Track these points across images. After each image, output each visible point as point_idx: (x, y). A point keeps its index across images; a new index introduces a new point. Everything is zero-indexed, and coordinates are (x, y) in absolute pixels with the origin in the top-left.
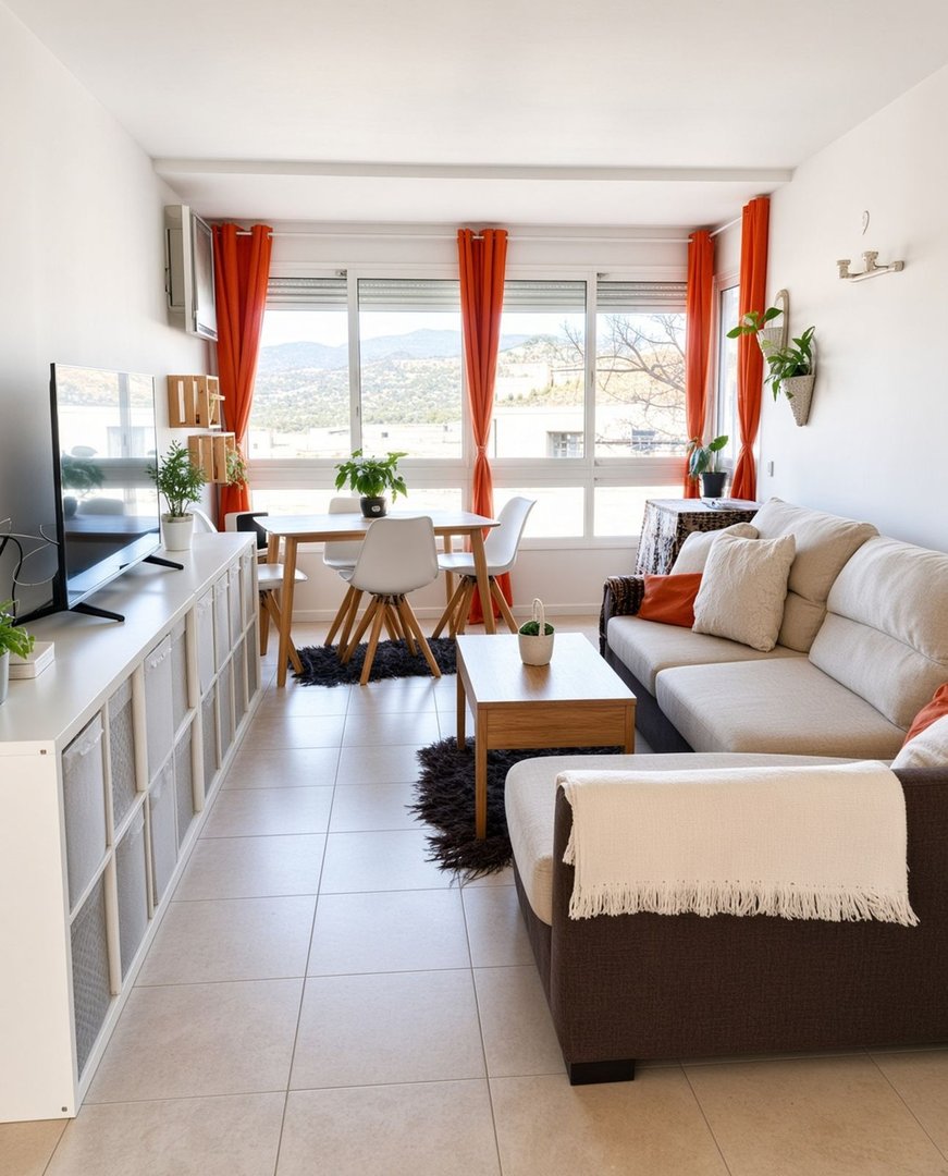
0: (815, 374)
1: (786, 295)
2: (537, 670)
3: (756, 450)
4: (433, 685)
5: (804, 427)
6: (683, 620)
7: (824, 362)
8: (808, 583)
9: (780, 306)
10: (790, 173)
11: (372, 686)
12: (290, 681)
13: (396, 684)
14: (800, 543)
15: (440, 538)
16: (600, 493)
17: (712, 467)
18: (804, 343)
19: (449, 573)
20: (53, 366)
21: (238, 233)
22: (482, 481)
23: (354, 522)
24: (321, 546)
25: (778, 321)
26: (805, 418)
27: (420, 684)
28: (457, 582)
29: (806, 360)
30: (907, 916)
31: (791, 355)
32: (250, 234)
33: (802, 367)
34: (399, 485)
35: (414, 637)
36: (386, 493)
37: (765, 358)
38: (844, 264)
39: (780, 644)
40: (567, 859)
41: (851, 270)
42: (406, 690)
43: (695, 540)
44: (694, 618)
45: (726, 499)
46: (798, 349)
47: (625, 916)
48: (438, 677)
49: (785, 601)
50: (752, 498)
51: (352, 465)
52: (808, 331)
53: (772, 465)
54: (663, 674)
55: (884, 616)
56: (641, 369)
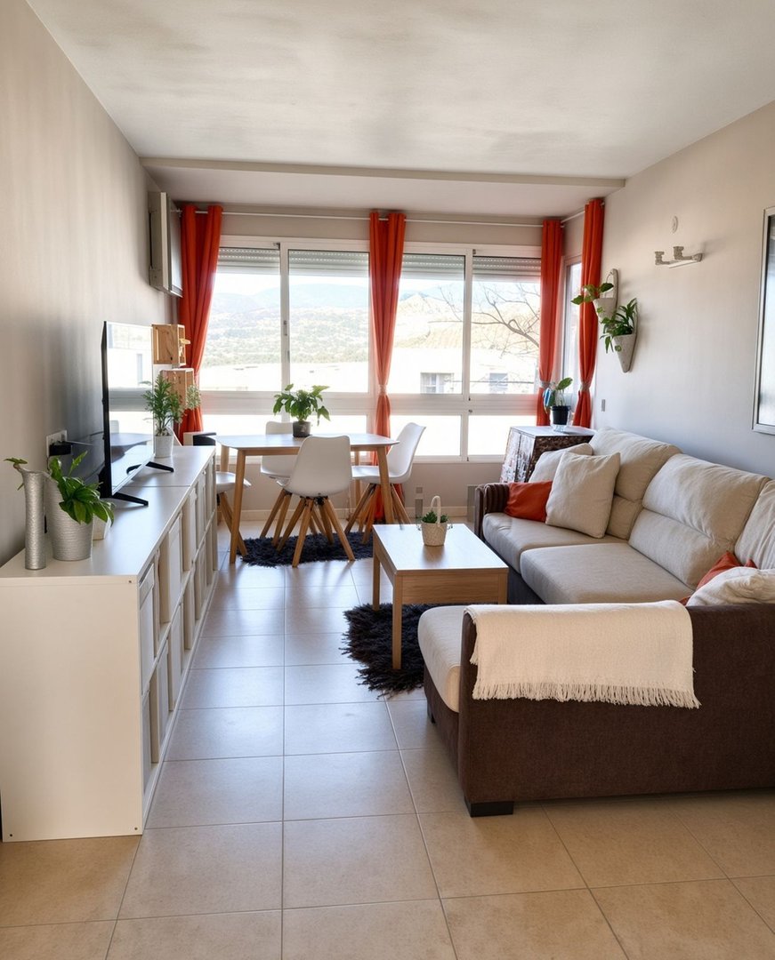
0: (637, 333)
1: (617, 273)
2: (434, 549)
3: (592, 389)
4: (348, 568)
5: (627, 373)
6: (538, 516)
7: (643, 324)
8: (630, 488)
9: (611, 280)
10: (623, 182)
11: (302, 567)
12: (238, 561)
13: (319, 566)
14: (624, 459)
15: (353, 454)
16: (472, 419)
17: (558, 404)
18: (629, 311)
19: (358, 480)
20: (105, 322)
21: (197, 212)
22: (383, 409)
23: (286, 440)
24: (258, 459)
25: (610, 294)
26: (628, 366)
27: (337, 566)
28: (364, 489)
29: (630, 321)
30: (692, 702)
31: (620, 319)
32: (206, 212)
33: (628, 328)
34: (323, 411)
35: (334, 531)
36: (312, 418)
37: (600, 319)
38: (659, 255)
39: (609, 534)
40: (472, 660)
41: (664, 258)
42: (326, 570)
43: (546, 458)
44: (546, 515)
45: (570, 428)
46: (624, 314)
47: (510, 699)
48: (352, 561)
49: (613, 501)
50: (588, 425)
51: (285, 397)
52: (632, 301)
53: (604, 402)
54: (526, 553)
55: (681, 511)
56: (500, 323)
